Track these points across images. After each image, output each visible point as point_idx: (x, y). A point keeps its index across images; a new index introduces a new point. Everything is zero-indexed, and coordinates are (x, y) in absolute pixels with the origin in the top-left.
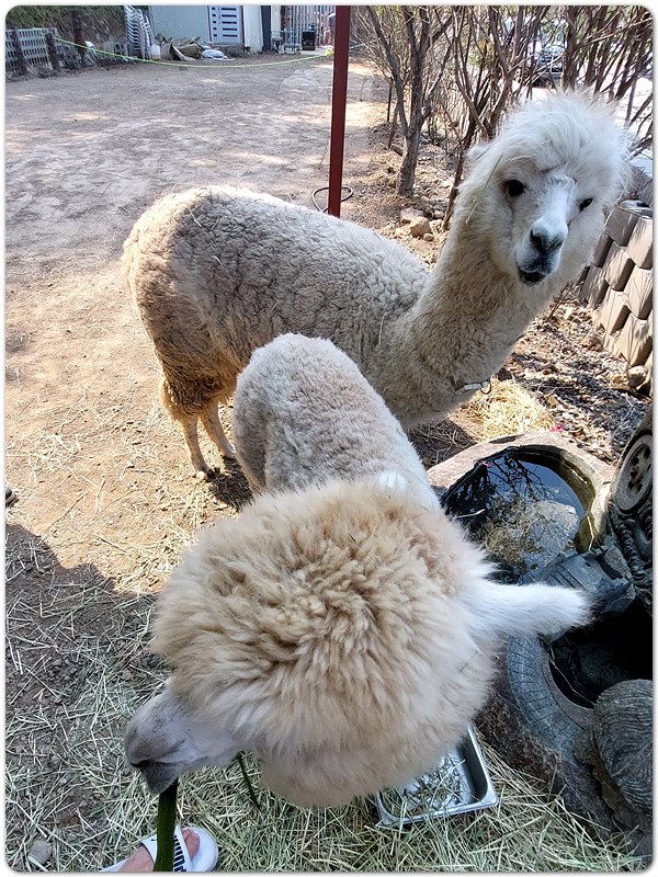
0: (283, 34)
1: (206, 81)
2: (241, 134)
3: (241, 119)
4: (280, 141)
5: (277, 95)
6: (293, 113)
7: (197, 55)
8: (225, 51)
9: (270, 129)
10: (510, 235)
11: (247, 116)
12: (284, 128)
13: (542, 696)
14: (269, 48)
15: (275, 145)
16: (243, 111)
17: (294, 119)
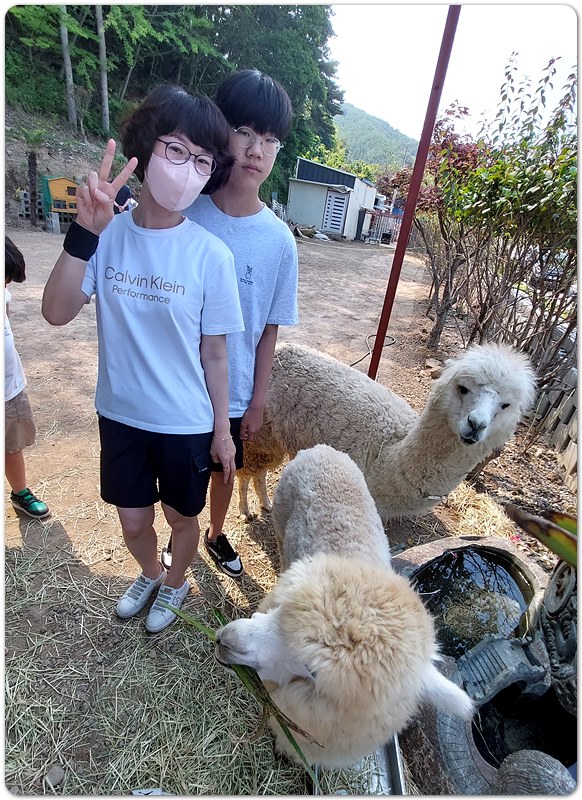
0: (370, 233)
1: (313, 253)
2: (328, 290)
3: (330, 281)
4: (353, 299)
5: (357, 268)
6: (366, 283)
7: (311, 235)
8: (330, 236)
9: (348, 290)
10: (459, 414)
11: (334, 279)
12: (357, 291)
13: (461, 749)
14: (359, 238)
15: (349, 301)
16: (333, 276)
17: (366, 286)
